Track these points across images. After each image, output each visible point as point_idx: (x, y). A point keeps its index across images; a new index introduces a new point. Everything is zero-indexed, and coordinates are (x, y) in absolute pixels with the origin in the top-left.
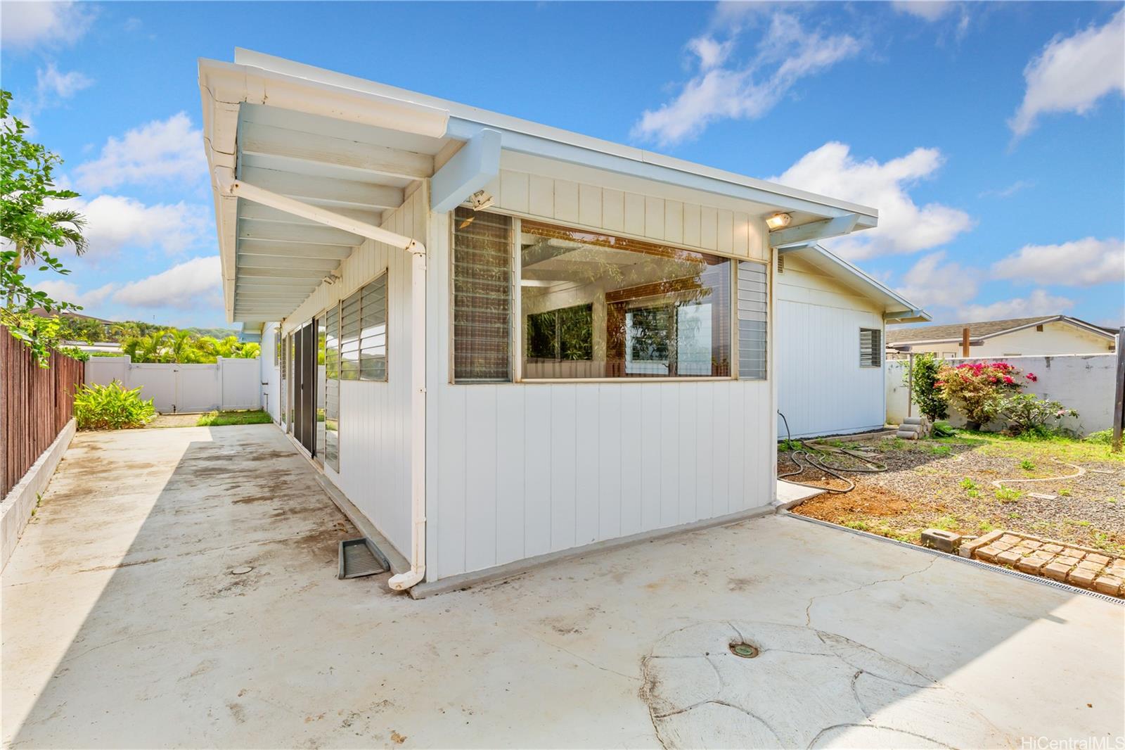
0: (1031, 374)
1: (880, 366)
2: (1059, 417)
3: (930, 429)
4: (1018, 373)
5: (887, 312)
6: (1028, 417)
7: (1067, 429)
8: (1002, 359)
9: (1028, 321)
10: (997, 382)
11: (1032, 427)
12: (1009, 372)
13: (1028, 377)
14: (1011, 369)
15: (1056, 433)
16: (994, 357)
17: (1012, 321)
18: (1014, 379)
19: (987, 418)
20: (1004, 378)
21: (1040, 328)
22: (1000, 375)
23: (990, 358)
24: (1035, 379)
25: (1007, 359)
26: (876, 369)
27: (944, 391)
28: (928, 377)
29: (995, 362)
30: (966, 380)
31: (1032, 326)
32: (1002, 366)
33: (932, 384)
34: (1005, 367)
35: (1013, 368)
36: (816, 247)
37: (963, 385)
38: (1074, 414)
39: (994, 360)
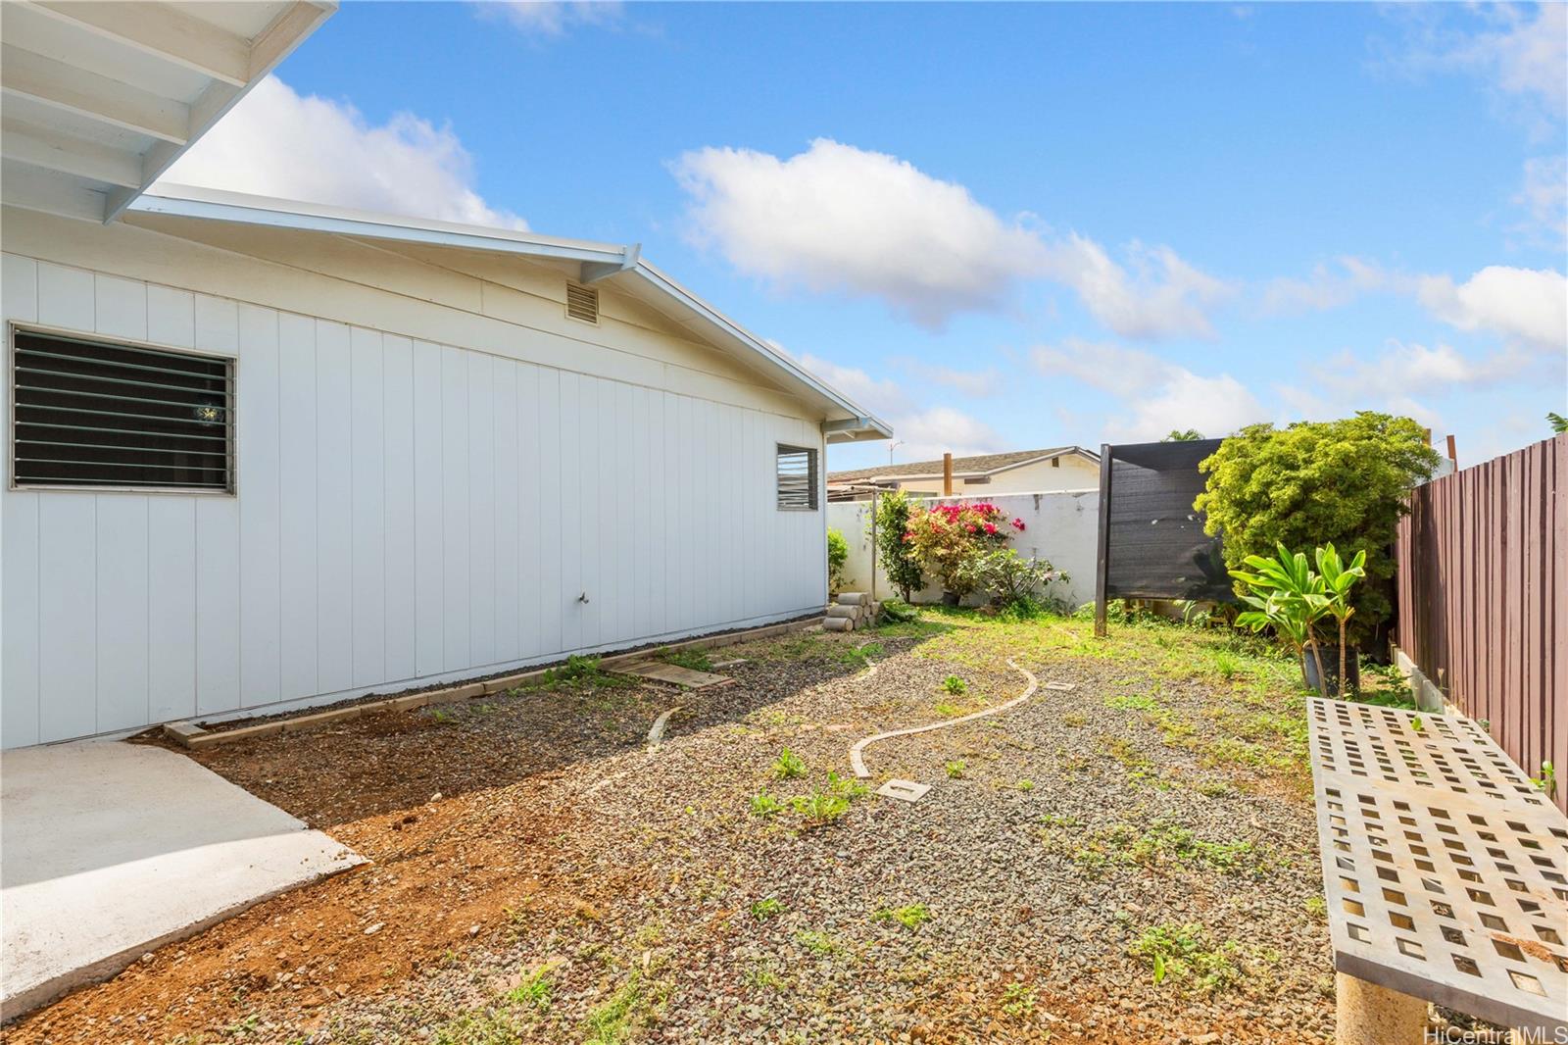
0: (1018, 520)
1: (817, 509)
2: (1046, 583)
3: (875, 611)
4: (1004, 519)
5: (828, 420)
6: (1011, 584)
7: (1058, 600)
8: (986, 499)
9: (1042, 453)
10: (979, 532)
11: (1016, 599)
12: (995, 518)
13: (1015, 524)
14: (995, 512)
15: (1046, 607)
16: (979, 496)
17: (1028, 453)
18: (997, 528)
19: (968, 587)
20: (986, 526)
21: (1055, 462)
22: (981, 521)
23: (972, 496)
24: (1022, 527)
25: (992, 498)
26: (811, 514)
27: (915, 548)
28: (897, 527)
29: (978, 503)
30: (938, 530)
31: (1047, 459)
32: (985, 508)
33: (900, 537)
34: (990, 509)
35: (999, 511)
36: (639, 269)
37: (936, 538)
38: (1064, 578)
39: (978, 499)
